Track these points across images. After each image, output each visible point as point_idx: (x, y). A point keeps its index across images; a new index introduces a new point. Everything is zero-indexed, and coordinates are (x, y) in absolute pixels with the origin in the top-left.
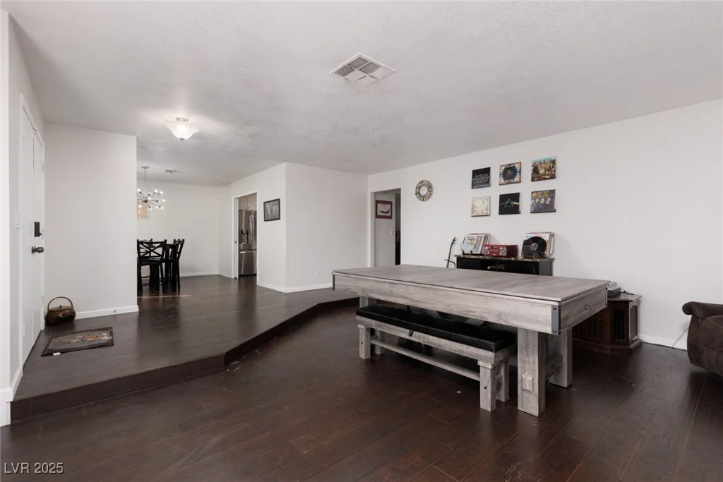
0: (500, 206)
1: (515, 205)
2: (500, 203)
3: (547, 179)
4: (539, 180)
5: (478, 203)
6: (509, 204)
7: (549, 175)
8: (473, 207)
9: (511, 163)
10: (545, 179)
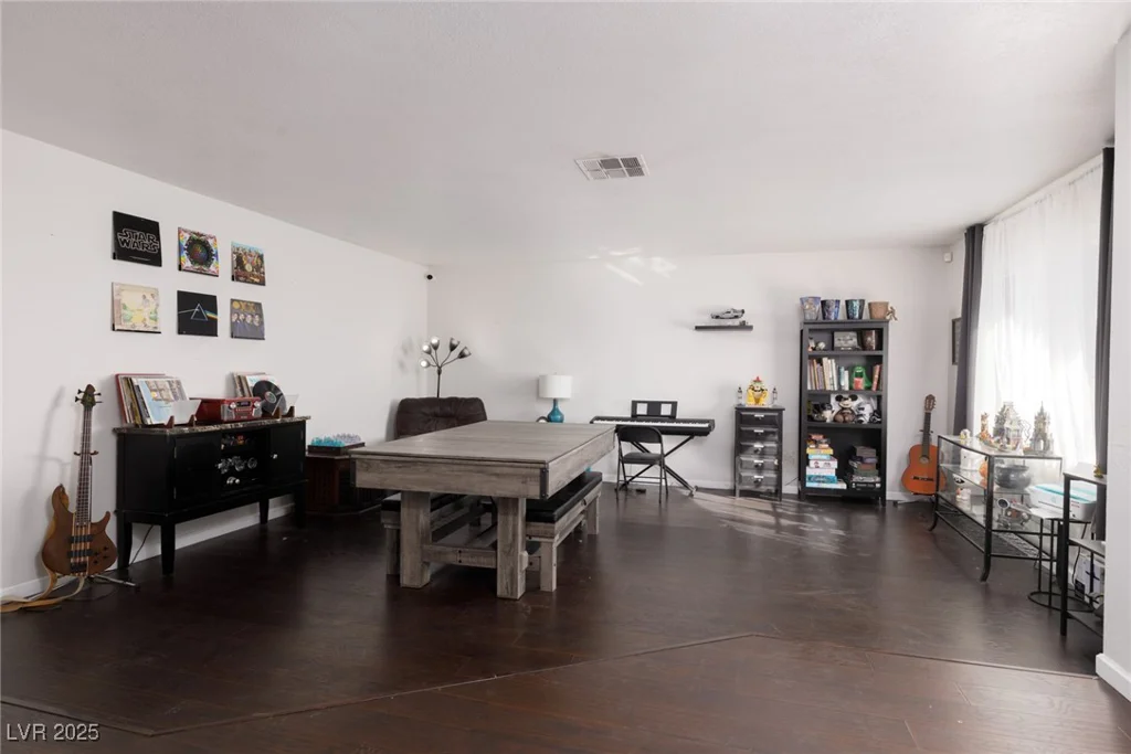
0: (179, 315)
1: (209, 318)
2: (179, 310)
3: (256, 283)
4: (245, 281)
5: (131, 300)
6: (199, 314)
7: (257, 277)
8: (116, 306)
9: (201, 232)
10: (253, 282)
